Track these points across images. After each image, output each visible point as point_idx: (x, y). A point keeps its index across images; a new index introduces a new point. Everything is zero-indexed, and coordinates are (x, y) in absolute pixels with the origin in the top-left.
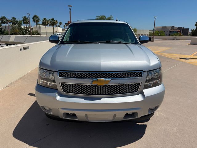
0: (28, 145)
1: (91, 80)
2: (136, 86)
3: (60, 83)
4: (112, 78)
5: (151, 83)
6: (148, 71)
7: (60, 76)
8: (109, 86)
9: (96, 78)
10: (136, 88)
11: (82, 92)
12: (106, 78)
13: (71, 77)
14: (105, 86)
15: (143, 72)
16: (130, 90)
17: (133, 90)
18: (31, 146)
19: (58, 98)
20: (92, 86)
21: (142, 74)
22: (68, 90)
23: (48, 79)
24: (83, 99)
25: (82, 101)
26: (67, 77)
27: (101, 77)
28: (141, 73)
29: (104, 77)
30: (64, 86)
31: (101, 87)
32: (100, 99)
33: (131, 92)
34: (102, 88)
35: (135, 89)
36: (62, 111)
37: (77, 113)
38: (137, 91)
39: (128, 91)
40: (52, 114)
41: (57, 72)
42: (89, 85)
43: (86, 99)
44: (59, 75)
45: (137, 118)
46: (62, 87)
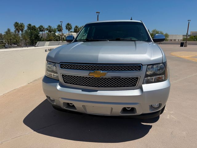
0: (32, 131)
1: (88, 72)
2: (135, 80)
3: (62, 74)
4: (109, 70)
5: (153, 78)
6: (148, 65)
7: (61, 68)
8: (106, 78)
9: (93, 70)
10: (135, 82)
11: (81, 83)
12: (103, 70)
13: (73, 69)
14: (102, 78)
15: (142, 65)
16: (128, 84)
17: (131, 84)
18: (35, 132)
19: (59, 87)
20: (90, 77)
21: (141, 68)
22: (68, 81)
23: (53, 71)
24: (81, 90)
25: (80, 91)
26: (70, 68)
27: (98, 70)
28: (140, 66)
29: (101, 70)
30: (65, 77)
31: (97, 79)
32: (96, 91)
33: (129, 87)
34: (99, 80)
35: (133, 83)
36: (62, 101)
37: (75, 103)
38: (136, 85)
39: (126, 85)
40: (55, 104)
41: (59, 63)
42: (87, 77)
43: (83, 90)
44: (61, 66)
45: (135, 114)
46: (63, 78)
